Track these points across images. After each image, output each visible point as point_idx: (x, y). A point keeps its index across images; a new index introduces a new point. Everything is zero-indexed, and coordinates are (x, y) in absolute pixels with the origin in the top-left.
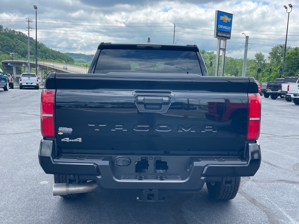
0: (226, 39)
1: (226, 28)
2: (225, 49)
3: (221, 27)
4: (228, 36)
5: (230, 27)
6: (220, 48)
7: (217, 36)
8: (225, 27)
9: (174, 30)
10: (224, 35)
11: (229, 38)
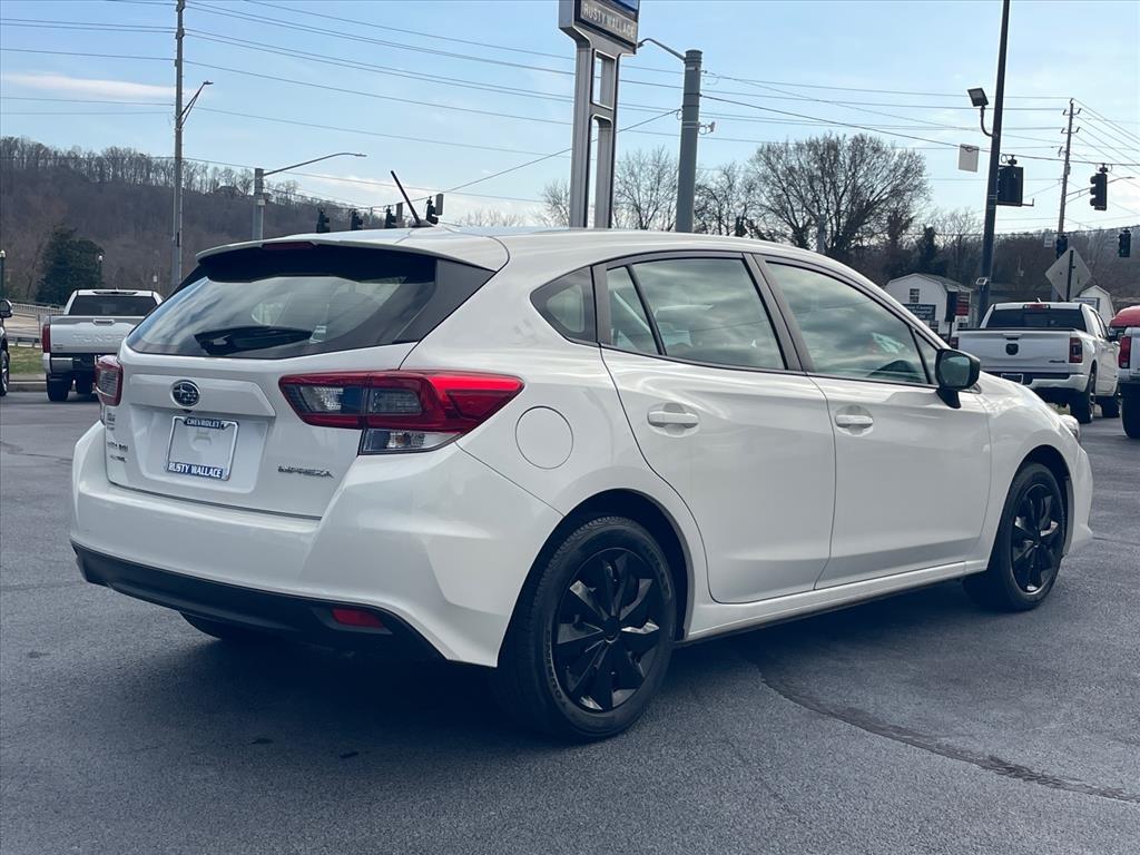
2: (614, 112)
4: (626, 32)
7: (578, 19)
10: (611, 22)
11: (632, 47)
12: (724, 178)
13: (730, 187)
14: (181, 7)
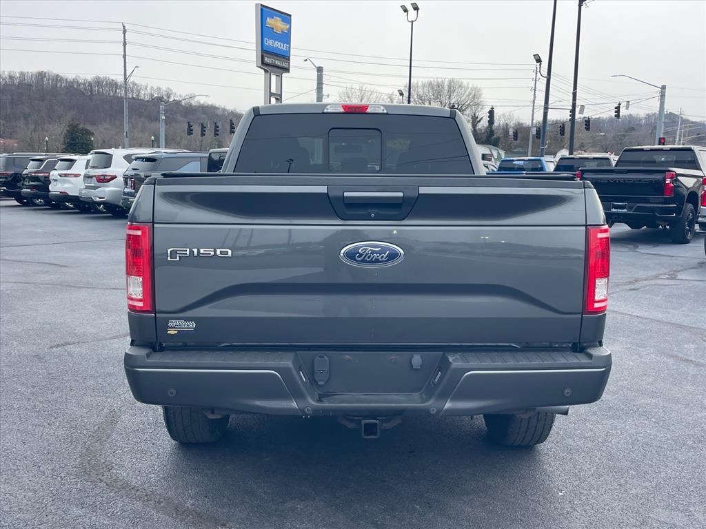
0: (281, 71)
1: (279, 47)
2: (281, 95)
3: (271, 44)
4: (284, 65)
5: (288, 46)
6: (272, 92)
7: (263, 63)
8: (277, 45)
10: (278, 63)
11: (287, 70)
14: (125, 32)
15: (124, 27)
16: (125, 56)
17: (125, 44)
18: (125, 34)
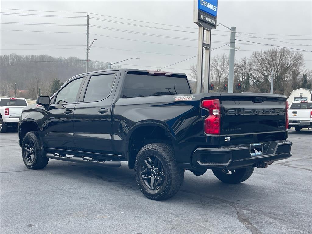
0: (210, 27)
1: (210, 8)
2: (210, 45)
3: (205, 5)
4: (213, 22)
5: (216, 7)
6: (204, 42)
7: (199, 19)
8: (209, 5)
9: (87, 24)
10: (209, 20)
11: (214, 26)
12: (243, 62)
13: (245, 64)
14: (88, 19)
15: (88, 15)
16: (88, 34)
17: (88, 26)
18: (88, 20)
